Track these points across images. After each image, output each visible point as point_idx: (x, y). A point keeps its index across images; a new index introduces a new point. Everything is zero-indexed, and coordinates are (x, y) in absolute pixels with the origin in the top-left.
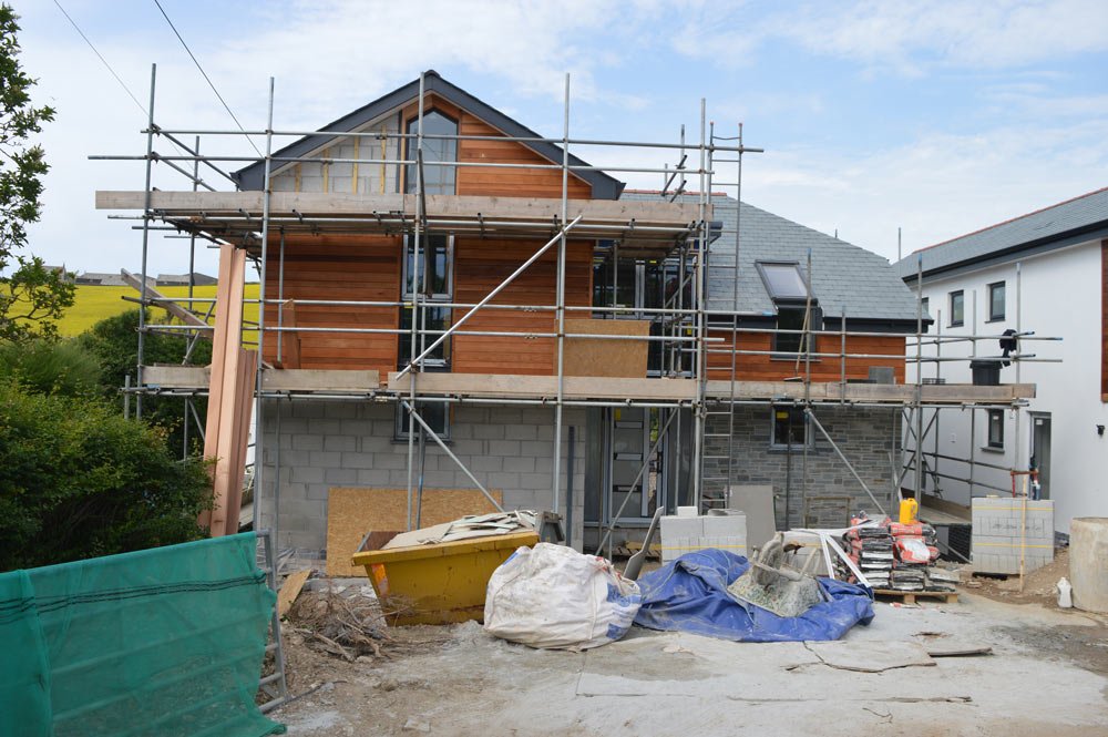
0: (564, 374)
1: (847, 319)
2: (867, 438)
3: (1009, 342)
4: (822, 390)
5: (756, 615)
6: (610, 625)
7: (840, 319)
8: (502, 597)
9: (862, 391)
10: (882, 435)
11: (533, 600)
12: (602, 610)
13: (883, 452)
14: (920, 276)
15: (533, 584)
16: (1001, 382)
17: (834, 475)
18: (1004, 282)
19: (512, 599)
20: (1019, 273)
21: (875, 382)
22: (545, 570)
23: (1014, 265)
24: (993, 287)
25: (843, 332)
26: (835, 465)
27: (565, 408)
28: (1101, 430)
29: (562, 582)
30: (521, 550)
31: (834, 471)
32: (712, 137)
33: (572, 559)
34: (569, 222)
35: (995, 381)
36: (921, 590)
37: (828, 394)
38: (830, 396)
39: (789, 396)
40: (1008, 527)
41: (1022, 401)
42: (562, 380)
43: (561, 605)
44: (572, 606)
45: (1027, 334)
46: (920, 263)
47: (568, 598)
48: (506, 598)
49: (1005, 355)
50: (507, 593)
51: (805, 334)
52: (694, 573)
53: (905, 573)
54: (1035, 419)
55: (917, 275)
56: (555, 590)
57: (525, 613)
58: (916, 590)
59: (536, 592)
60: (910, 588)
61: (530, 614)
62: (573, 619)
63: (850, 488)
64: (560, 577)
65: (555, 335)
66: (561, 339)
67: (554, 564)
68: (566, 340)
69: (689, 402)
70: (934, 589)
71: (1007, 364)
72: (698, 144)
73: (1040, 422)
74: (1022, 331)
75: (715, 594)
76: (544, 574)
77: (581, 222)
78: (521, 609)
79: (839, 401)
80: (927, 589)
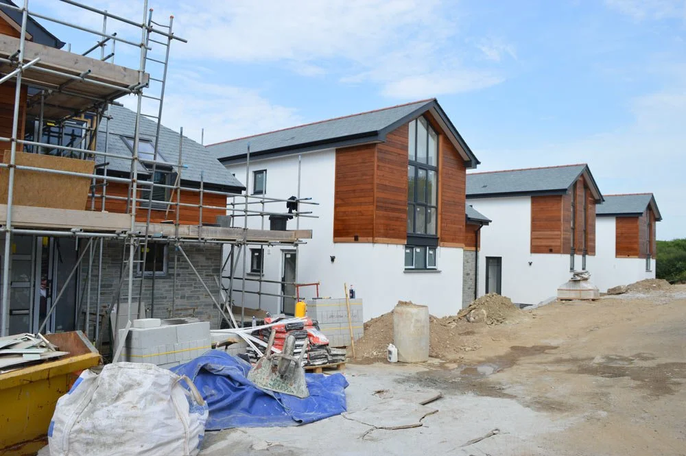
0: (14, 203)
1: (204, 183)
2: (201, 266)
3: (293, 204)
4: (187, 231)
5: (283, 400)
6: (200, 436)
7: (200, 183)
8: (80, 431)
9: (212, 232)
10: (210, 264)
11: (123, 428)
12: (192, 423)
13: (211, 276)
14: (248, 156)
15: (120, 409)
16: (287, 229)
17: (180, 292)
18: (266, 170)
19: (95, 430)
20: (300, 162)
21: (219, 226)
22: (131, 392)
23: (298, 156)
24: (256, 173)
25: (202, 190)
26: (181, 286)
27: (14, 235)
28: (333, 259)
29: (151, 402)
30: (85, 375)
31: (180, 290)
32: (150, 21)
33: (157, 376)
34: (26, 61)
35: (283, 228)
36: (326, 363)
37: (190, 234)
38: (192, 235)
39: (165, 234)
40: (338, 316)
41: (299, 241)
42: (12, 209)
43: (155, 427)
44: (168, 425)
45: (306, 199)
46: (249, 148)
47: (162, 417)
48: (87, 432)
49: (290, 212)
50: (87, 424)
51: (176, 190)
52: (221, 373)
53: (317, 353)
54: (286, 254)
55: (246, 154)
56: (147, 411)
57: (115, 443)
58: (324, 364)
59: (126, 418)
60: (320, 363)
61: (121, 444)
62: (170, 438)
63: (190, 301)
64: (149, 397)
65: (6, 165)
66: (12, 170)
67: (139, 384)
68: (17, 171)
69: (125, 232)
70: (333, 361)
71: (291, 218)
72: (141, 23)
73: (288, 256)
74: (301, 198)
75: (247, 389)
76: (130, 396)
77: (37, 64)
78: (110, 440)
79: (197, 239)
80: (329, 362)
